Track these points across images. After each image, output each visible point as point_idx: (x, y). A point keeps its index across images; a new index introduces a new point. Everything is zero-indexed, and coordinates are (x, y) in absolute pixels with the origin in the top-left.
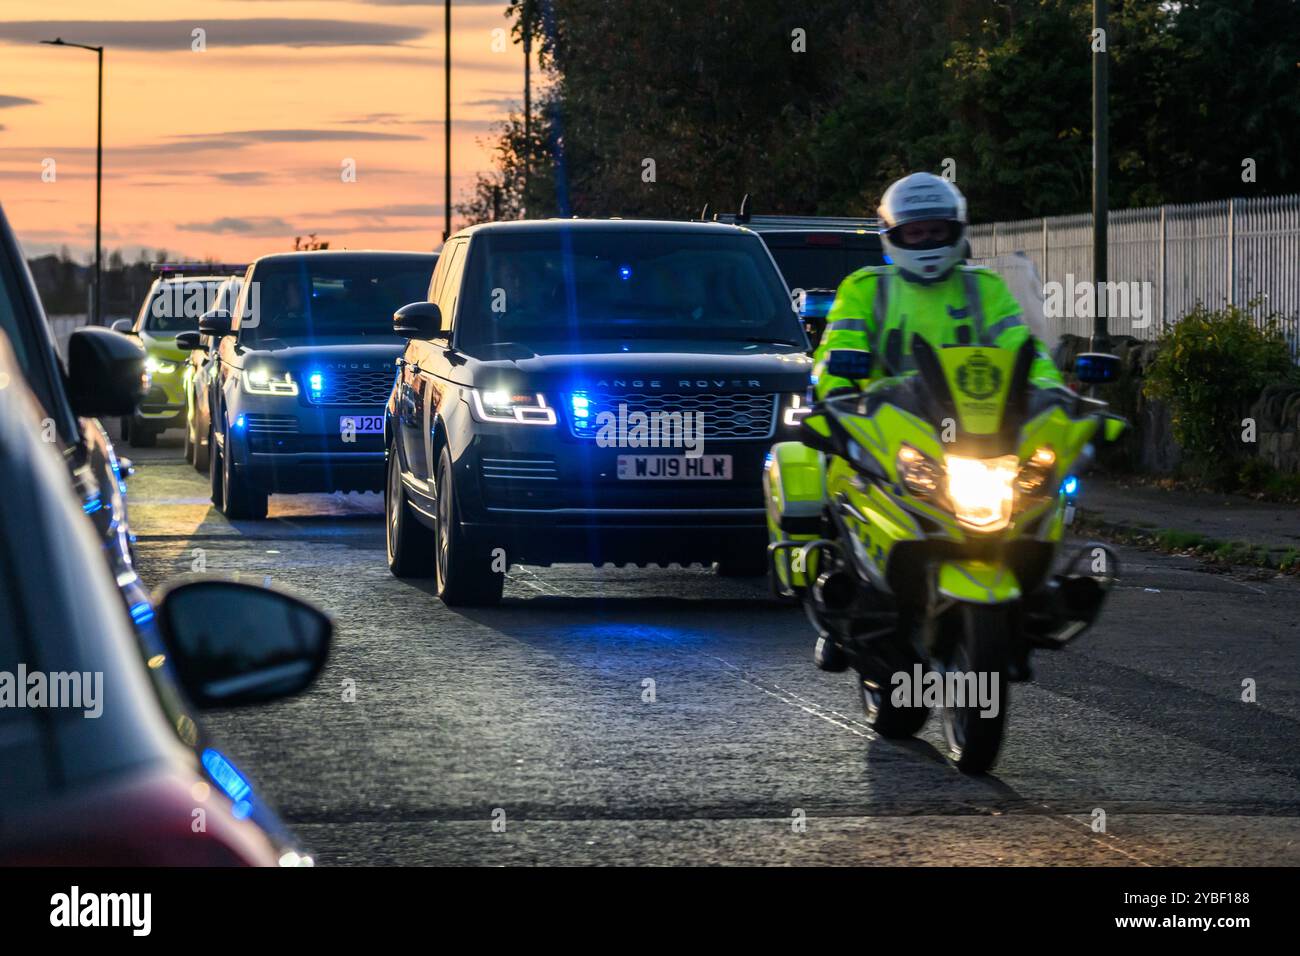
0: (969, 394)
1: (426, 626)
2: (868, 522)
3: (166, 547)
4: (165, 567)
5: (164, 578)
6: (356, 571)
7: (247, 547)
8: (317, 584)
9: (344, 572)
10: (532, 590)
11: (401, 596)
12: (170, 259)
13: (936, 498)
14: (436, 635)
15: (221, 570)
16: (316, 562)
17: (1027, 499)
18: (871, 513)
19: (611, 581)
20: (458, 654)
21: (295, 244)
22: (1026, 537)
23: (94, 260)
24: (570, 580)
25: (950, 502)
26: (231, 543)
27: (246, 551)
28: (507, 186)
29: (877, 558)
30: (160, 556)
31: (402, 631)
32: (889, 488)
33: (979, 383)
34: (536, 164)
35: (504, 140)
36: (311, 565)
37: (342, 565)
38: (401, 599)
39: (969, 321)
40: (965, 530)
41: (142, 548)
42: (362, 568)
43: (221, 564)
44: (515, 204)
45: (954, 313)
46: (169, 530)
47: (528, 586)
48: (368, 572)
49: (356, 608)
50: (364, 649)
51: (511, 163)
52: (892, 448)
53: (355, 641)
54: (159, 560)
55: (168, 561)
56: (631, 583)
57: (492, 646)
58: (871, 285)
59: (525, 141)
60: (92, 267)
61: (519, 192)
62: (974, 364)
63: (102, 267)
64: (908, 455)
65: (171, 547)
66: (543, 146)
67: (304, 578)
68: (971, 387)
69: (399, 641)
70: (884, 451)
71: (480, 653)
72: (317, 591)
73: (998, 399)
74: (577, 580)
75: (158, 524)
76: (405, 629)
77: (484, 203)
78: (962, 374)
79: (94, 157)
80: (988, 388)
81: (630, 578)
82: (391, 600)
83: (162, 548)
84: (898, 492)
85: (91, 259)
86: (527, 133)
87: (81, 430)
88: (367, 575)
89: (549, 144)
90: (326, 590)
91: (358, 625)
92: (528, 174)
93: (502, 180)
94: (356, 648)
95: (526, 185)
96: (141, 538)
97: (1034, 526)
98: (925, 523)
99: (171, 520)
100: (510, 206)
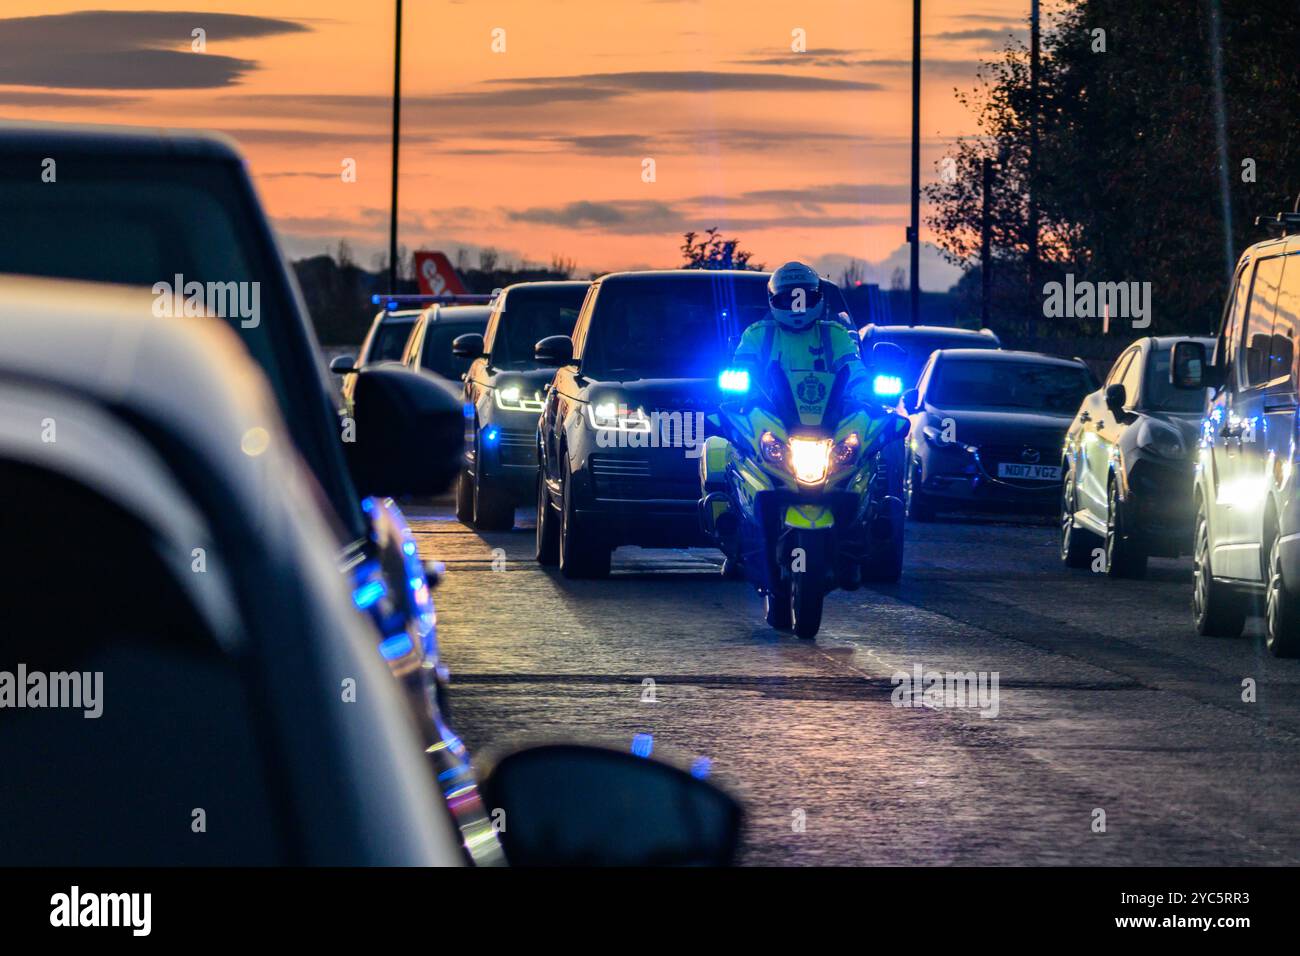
0: (805, 401)
1: (878, 813)
2: (744, 480)
3: (491, 693)
4: (490, 722)
5: (489, 739)
6: (773, 731)
7: (611, 694)
8: (716, 750)
9: (756, 732)
10: (1037, 763)
11: (840, 769)
12: (500, 265)
13: (782, 465)
14: (893, 827)
15: (574, 727)
16: (714, 717)
17: (840, 466)
18: (745, 474)
19: (1154, 750)
20: (925, 856)
21: (685, 243)
22: (838, 489)
23: (387, 264)
24: (1094, 748)
25: (792, 468)
26: (589, 687)
27: (611, 700)
28: (1002, 159)
29: (750, 502)
30: (483, 705)
31: (842, 821)
32: (755, 459)
33: (811, 393)
34: (1047, 128)
35: (998, 94)
36: (709, 721)
37: (753, 721)
38: (841, 774)
39: (823, 357)
40: (799, 485)
41: (457, 692)
42: (783, 726)
43: (572, 719)
44: (1015, 186)
45: (814, 351)
46: (494, 667)
47: (1030, 757)
48: (793, 733)
49: (773, 786)
50: (785, 848)
51: (1008, 127)
52: (757, 434)
53: (771, 835)
54: (481, 710)
55: (494, 713)
56: (1183, 754)
57: (976, 845)
58: (762, 332)
59: (1030, 94)
60: (384, 272)
61: (1022, 169)
62: (808, 382)
63: (399, 276)
64: (767, 438)
65: (497, 693)
66: (1056, 102)
67: (696, 739)
68: (806, 396)
69: (837, 836)
70: (753, 436)
71: (958, 855)
72: (716, 760)
73: (823, 404)
74: (1103, 748)
75: (480, 657)
76: (847, 818)
77: (968, 185)
78: (801, 387)
79: (390, 111)
80: (817, 396)
81: (1182, 746)
82: (826, 775)
83: (485, 694)
84: (759, 461)
85: (382, 264)
86: (1034, 82)
87: (368, 519)
88: (791, 737)
89: (1067, 98)
90: (729, 759)
91: (776, 811)
92: (1034, 142)
93: (994, 152)
94: (773, 846)
95: (1032, 159)
96: (455, 678)
97: (844, 482)
98: (776, 481)
99: (498, 652)
100: (1006, 190)
